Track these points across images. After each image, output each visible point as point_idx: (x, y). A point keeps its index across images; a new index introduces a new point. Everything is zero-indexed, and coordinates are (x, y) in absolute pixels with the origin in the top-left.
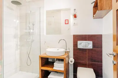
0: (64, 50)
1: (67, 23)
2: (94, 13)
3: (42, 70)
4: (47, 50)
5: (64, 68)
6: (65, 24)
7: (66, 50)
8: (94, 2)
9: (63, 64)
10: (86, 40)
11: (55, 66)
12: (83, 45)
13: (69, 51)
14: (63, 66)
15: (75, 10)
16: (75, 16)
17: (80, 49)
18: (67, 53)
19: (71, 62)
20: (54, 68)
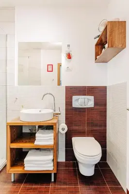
0: (51, 111)
1: (50, 69)
2: (97, 54)
3: (12, 150)
4: (21, 111)
5: (53, 140)
6: (48, 71)
7: (55, 111)
8: (99, 36)
9: (53, 135)
10: (85, 95)
11: (38, 140)
12: (80, 102)
13: (59, 113)
14: (53, 137)
15: (69, 46)
16: (69, 56)
17: (76, 109)
18: (56, 115)
19: (63, 129)
20: (36, 143)
